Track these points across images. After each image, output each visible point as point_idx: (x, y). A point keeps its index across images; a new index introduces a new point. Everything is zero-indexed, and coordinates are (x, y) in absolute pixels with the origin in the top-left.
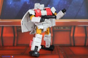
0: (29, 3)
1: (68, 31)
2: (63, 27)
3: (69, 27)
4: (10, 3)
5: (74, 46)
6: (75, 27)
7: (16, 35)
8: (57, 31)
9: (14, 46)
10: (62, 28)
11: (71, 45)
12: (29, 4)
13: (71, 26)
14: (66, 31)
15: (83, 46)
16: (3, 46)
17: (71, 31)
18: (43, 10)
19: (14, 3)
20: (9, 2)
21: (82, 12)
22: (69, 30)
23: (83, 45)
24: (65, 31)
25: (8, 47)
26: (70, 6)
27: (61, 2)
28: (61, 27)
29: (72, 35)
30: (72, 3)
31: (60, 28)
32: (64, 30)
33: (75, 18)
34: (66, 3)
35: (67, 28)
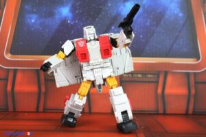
0: (71, 21)
1: (152, 82)
2: (142, 74)
3: (155, 74)
4: (33, 21)
5: (164, 114)
6: (166, 74)
7: (43, 89)
8: (129, 81)
9: (37, 112)
10: (140, 76)
11: (158, 111)
12: (72, 23)
13: (160, 72)
14: (149, 82)
15: (183, 114)
16: (15, 111)
17: (158, 82)
18: (95, 39)
19: (41, 20)
20: (31, 19)
21: (181, 43)
22: (154, 80)
23: (184, 112)
24: (145, 82)
25: (26, 114)
26: (158, 29)
27: (139, 20)
28: (137, 74)
29: (160, 91)
30: (162, 23)
31: (136, 76)
32: (144, 80)
33: (166, 56)
34: (148, 24)
35: (149, 76)
